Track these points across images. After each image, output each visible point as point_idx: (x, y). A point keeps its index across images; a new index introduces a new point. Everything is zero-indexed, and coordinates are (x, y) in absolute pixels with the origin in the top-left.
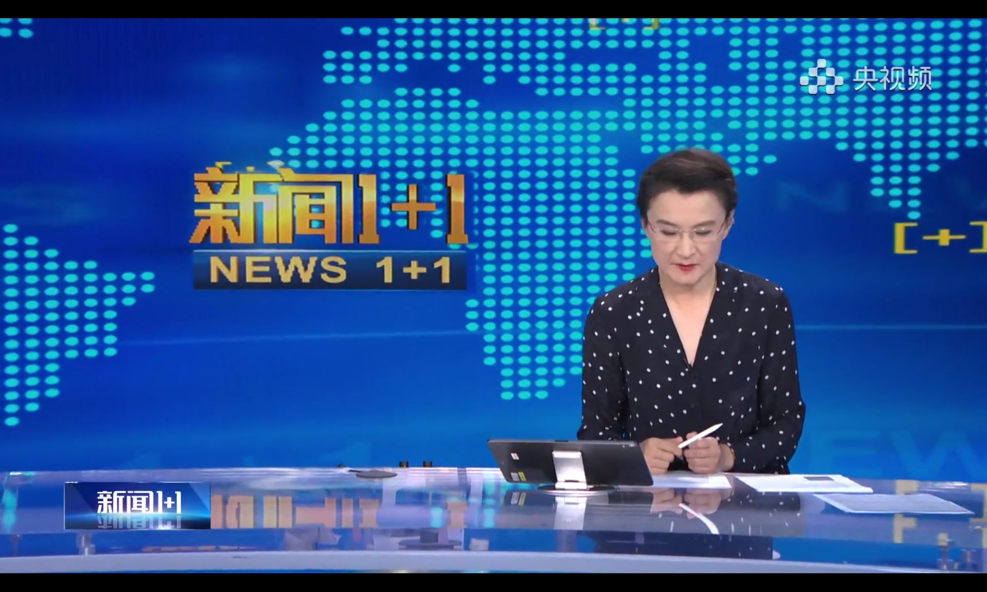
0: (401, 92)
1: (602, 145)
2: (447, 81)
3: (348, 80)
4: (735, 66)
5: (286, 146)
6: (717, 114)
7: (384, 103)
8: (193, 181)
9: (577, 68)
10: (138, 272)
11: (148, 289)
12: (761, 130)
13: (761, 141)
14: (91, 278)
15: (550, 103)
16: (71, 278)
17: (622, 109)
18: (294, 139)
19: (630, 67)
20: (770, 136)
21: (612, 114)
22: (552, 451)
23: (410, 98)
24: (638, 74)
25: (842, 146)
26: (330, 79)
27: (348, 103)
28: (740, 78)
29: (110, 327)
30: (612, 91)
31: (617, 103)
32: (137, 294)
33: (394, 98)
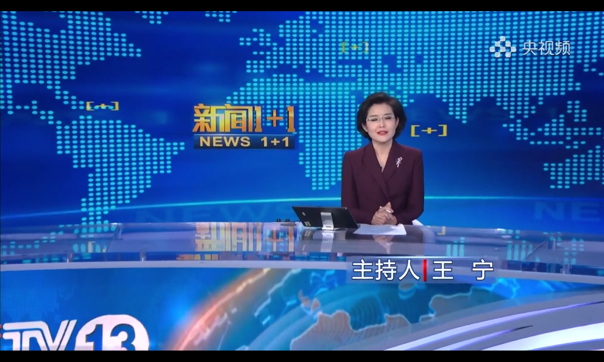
0: (275, 75)
1: (350, 95)
2: (292, 71)
3: (255, 71)
4: (399, 66)
5: (232, 96)
6: (392, 84)
7: (268, 80)
8: (193, 109)
9: (340, 67)
10: (179, 142)
11: (182, 148)
12: (409, 90)
13: (408, 94)
14: (162, 144)
15: (330, 80)
16: (155, 144)
17: (357, 82)
18: (235, 93)
19: (360, 66)
20: (412, 92)
21: (353, 84)
22: (321, 212)
23: (278, 78)
24: (363, 69)
25: (438, 96)
26: (249, 71)
27: (255, 80)
28: (401, 71)
29: (169, 162)
30: (353, 75)
31: (355, 80)
32: (179, 151)
33: (272, 78)
